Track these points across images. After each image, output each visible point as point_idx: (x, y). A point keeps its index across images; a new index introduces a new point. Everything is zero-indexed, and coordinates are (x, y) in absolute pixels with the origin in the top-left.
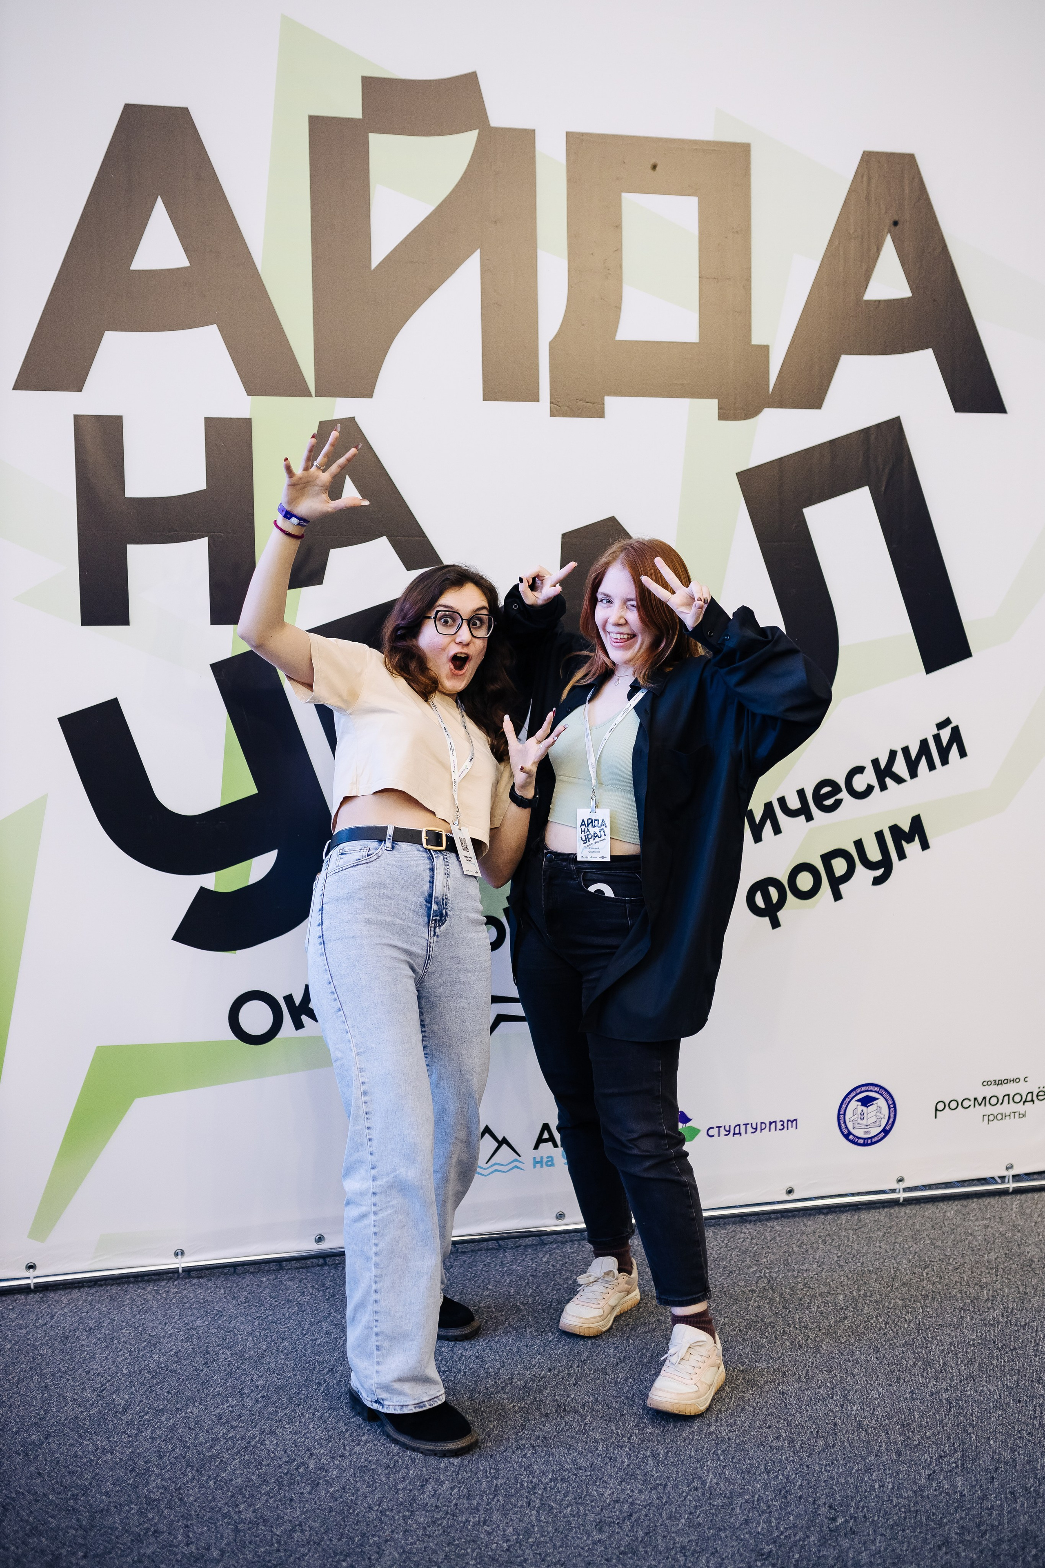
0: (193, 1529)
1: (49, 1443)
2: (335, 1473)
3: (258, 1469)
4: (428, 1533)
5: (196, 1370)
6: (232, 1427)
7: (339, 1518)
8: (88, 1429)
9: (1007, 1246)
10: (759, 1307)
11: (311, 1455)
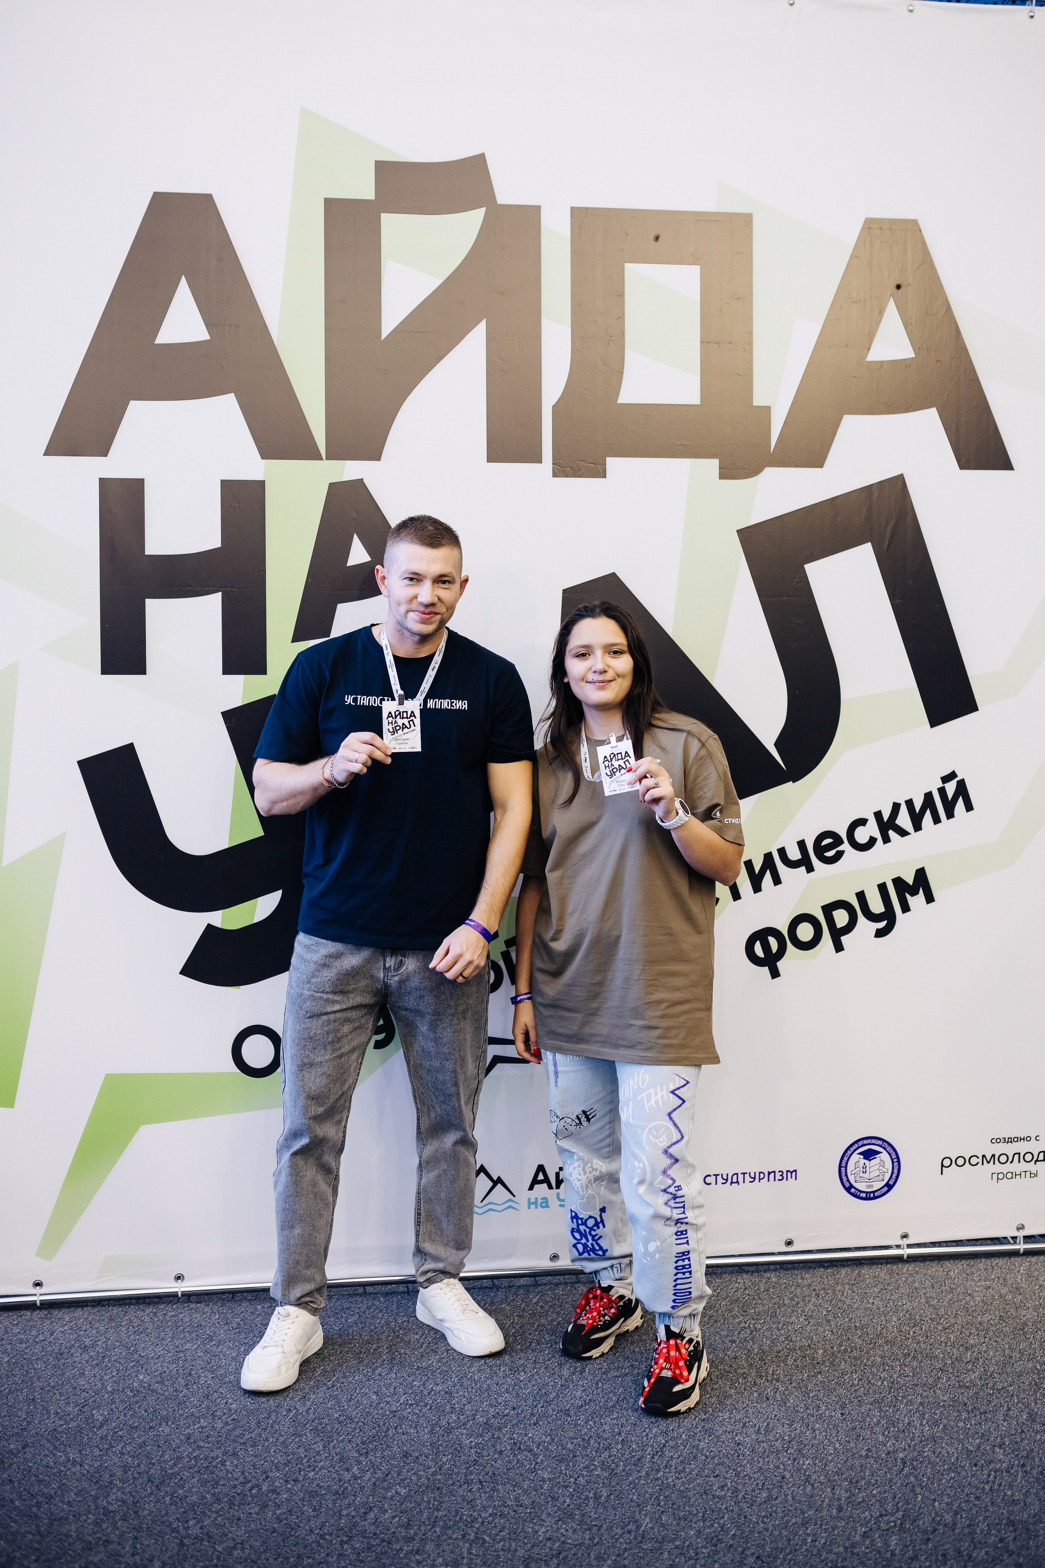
0: (142, 1541)
1: (25, 1453)
2: (285, 1496)
3: (214, 1488)
4: (361, 1558)
5: (176, 1391)
6: (198, 1446)
7: (280, 1539)
8: (64, 1441)
9: (1004, 1308)
10: (735, 1358)
11: (267, 1477)
